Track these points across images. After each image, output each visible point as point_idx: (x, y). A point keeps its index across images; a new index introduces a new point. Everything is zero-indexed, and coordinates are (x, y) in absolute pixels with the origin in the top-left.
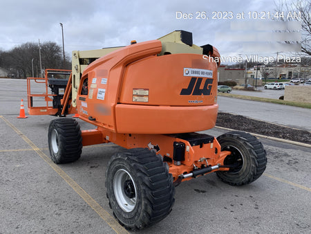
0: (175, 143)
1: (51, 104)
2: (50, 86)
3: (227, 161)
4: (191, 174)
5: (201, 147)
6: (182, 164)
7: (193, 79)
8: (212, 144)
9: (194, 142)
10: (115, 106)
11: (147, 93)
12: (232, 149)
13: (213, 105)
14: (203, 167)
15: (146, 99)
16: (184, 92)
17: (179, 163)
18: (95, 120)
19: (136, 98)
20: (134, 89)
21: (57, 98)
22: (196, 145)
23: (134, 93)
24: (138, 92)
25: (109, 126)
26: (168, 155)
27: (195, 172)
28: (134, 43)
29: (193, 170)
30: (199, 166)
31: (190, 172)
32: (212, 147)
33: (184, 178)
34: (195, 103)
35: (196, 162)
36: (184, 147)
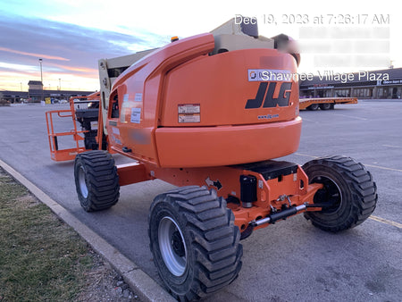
0: (242, 177)
1: (82, 144)
2: (79, 120)
3: (318, 197)
4: (268, 219)
5: (280, 180)
6: (253, 205)
7: (263, 84)
8: (295, 175)
9: (269, 174)
10: (154, 130)
11: (198, 109)
12: (324, 181)
13: (293, 119)
14: (284, 208)
15: (197, 119)
16: (251, 104)
17: (249, 205)
18: (130, 151)
19: (183, 117)
20: (179, 105)
21: (90, 135)
22: (272, 178)
23: (180, 111)
24: (185, 109)
25: (150, 159)
26: (234, 193)
27: (274, 217)
28: (175, 40)
29: (270, 213)
30: (278, 207)
31: (267, 217)
32: (295, 179)
33: (256, 225)
34: (267, 119)
35: (274, 202)
36: (256, 182)
